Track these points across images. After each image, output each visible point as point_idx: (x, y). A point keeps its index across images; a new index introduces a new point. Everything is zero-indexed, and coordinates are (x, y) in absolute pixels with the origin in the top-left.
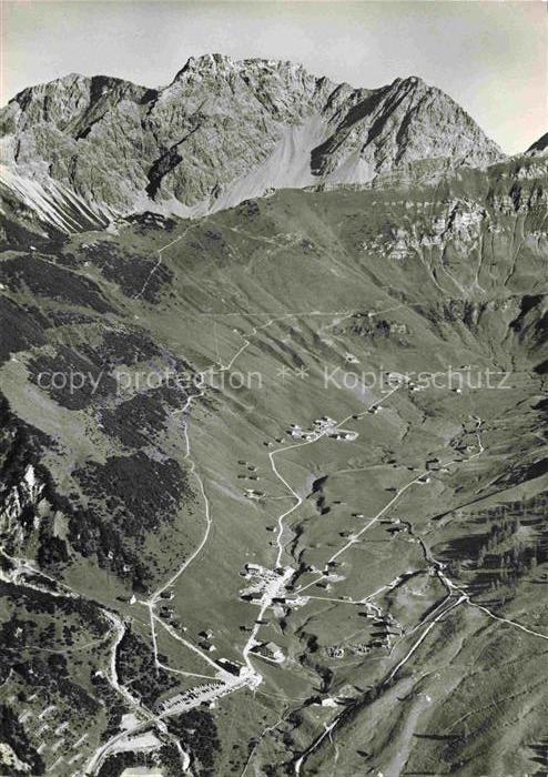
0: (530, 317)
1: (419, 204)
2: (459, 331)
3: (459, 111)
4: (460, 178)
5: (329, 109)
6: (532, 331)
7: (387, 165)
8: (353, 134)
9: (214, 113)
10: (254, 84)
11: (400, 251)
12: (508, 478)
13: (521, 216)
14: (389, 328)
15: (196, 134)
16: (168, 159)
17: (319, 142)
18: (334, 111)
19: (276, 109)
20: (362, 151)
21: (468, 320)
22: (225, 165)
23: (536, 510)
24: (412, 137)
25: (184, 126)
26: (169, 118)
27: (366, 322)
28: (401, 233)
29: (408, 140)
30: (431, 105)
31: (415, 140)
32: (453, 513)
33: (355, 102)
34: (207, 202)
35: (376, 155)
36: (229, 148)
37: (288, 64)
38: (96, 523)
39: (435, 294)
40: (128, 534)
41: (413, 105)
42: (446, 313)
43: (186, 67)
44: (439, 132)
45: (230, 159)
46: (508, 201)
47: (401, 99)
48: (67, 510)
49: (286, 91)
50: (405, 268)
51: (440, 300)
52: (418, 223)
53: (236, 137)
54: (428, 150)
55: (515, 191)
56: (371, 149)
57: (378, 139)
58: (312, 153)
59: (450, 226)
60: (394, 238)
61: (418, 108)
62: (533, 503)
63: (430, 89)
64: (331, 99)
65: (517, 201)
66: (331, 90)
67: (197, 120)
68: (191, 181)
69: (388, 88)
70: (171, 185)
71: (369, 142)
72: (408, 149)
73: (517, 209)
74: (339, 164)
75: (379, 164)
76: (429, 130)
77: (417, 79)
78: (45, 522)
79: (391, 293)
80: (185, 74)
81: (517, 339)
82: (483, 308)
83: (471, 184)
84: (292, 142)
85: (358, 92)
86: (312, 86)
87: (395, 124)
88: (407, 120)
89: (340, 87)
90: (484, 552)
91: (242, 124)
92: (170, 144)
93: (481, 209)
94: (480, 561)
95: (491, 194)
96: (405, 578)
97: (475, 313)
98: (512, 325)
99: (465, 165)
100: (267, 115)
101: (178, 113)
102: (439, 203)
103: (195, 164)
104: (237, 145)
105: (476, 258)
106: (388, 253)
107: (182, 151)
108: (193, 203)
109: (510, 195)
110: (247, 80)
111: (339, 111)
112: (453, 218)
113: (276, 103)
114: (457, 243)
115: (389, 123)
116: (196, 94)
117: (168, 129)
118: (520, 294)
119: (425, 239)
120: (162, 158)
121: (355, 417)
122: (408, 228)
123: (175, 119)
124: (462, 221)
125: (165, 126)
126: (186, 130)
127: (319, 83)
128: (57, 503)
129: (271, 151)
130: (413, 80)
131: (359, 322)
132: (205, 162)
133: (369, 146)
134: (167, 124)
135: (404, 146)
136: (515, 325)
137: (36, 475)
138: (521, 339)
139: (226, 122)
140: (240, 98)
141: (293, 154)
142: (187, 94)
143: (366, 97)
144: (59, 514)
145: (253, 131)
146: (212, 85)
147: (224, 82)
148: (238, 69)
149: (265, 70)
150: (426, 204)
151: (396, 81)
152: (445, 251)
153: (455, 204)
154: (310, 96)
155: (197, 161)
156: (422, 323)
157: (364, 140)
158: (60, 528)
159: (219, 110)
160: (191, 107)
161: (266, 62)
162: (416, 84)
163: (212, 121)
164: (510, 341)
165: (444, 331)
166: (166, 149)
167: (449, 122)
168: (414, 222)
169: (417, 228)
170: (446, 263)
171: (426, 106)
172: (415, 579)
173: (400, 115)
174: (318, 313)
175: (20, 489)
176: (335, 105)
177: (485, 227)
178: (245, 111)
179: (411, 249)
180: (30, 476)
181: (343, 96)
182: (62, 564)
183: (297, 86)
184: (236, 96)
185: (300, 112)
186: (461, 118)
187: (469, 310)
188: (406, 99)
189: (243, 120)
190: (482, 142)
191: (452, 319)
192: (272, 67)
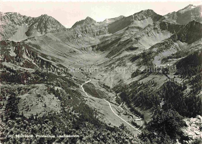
2: (85, 52)
6: (95, 50)
7: (43, 32)
8: (34, 27)
10: (9, 18)
14: (75, 51)
20: (37, 30)
28: (70, 38)
31: (48, 27)
35: (40, 31)
36: (7, 32)
37: (16, 13)
44: (53, 25)
45: (7, 34)
49: (17, 19)
50: (72, 44)
51: (80, 47)
52: (72, 37)
53: (8, 29)
61: (47, 20)
63: (49, 16)
66: (27, 18)
69: (40, 17)
72: (47, 29)
74: (33, 33)
75: (41, 33)
76: (51, 25)
77: (46, 15)
79: (72, 47)
81: (94, 52)
82: (87, 48)
85: (33, 18)
86: (22, 17)
87: (43, 24)
88: (46, 23)
89: (29, 17)
93: (81, 34)
100: (14, 24)
104: (9, 31)
105: (83, 41)
110: (7, 17)
112: (77, 35)
113: (15, 21)
114: (79, 39)
118: (92, 45)
119: (74, 39)
124: (79, 36)
129: (16, 32)
132: (2, 35)
136: (93, 50)
137: (52, 66)
139: (5, 26)
143: (35, 19)
145: (12, 28)
147: (3, 18)
148: (5, 15)
149: (11, 15)
151: (42, 15)
152: (77, 40)
153: (77, 33)
154: (22, 20)
156: (79, 51)
159: (3, 24)
161: (11, 13)
164: (92, 52)
165: (83, 52)
167: (54, 23)
170: (78, 42)
171: (49, 20)
173: (44, 22)
177: (83, 36)
178: (9, 24)
179: (72, 41)
183: (19, 18)
184: (6, 21)
185: (21, 23)
186: (57, 22)
187: (85, 49)
188: (45, 19)
189: (9, 26)
190: (62, 27)
191: (83, 50)
192: (13, 14)
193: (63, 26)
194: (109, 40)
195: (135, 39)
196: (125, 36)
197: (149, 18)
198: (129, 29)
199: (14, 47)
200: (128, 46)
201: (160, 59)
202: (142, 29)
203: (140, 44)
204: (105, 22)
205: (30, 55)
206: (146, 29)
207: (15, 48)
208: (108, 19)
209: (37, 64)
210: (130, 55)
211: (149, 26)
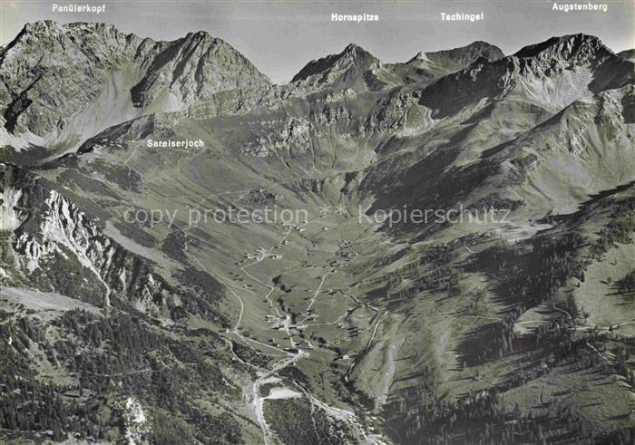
0: (352, 185)
1: (269, 122)
2: (312, 197)
3: (237, 55)
4: (291, 104)
5: (139, 57)
6: (355, 193)
7: (191, 96)
8: (162, 75)
9: (51, 65)
10: (79, 41)
11: (264, 152)
12: (381, 263)
13: (332, 125)
14: (274, 197)
15: (40, 82)
16: (20, 102)
17: (135, 84)
18: (143, 59)
19: (98, 59)
20: (170, 87)
21: (314, 190)
22: (65, 104)
23: (407, 272)
24: (206, 75)
25: (28, 77)
26: (16, 71)
27: (260, 194)
28: (263, 141)
29: (203, 77)
30: (217, 51)
31: (209, 77)
32: (361, 282)
33: (158, 51)
34: (55, 133)
35: (181, 89)
36: (67, 91)
37: (103, 25)
38: (194, 298)
39: (292, 177)
40: (210, 302)
41: (204, 52)
42: (303, 187)
43: (24, 31)
44: (225, 70)
45: (68, 100)
46: (323, 117)
47: (195, 48)
48: (178, 293)
49: (104, 46)
50: (268, 162)
51: (296, 179)
52: (271, 134)
53: (71, 82)
54: (219, 84)
55: (326, 110)
56: (177, 86)
57: (181, 78)
58: (131, 91)
59: (291, 134)
60: (258, 144)
61: (208, 53)
62: (404, 269)
63: (215, 39)
64: (139, 50)
65: (328, 115)
66: (139, 43)
67: (39, 72)
68: (41, 118)
69: (183, 41)
70: (25, 122)
71: (174, 80)
72: (205, 84)
73: (329, 121)
74: (154, 97)
75: (184, 97)
76: (218, 69)
77: (204, 33)
78: (168, 300)
79: (266, 177)
80: (24, 36)
81: (347, 199)
82: (323, 182)
83: (298, 107)
84: (114, 84)
85: (159, 44)
86: (123, 41)
87: (192, 65)
88: (201, 63)
89: (145, 40)
90: (389, 293)
91: (74, 73)
92: (19, 91)
93: (308, 123)
94: (389, 297)
95: (312, 113)
96: (350, 312)
97: (319, 186)
98: (342, 190)
99: (292, 96)
100: (92, 64)
101: (23, 67)
102: (281, 121)
103: (42, 105)
104: (72, 89)
105: (310, 153)
106: (257, 154)
107: (30, 95)
108: (44, 135)
109: (324, 112)
110: (72, 39)
111: (146, 59)
112: (292, 129)
113: (97, 55)
114: (297, 144)
115: (188, 66)
116: (35, 51)
117: (16, 79)
118: (343, 172)
119: (277, 143)
120: (14, 102)
121: (276, 247)
122: (265, 138)
123: (21, 71)
124: (298, 131)
125: (14, 77)
126: (30, 80)
127: (129, 38)
128: (172, 291)
129: (99, 91)
130: (202, 34)
131: (256, 195)
132: (49, 103)
133: (174, 84)
134: (15, 75)
135: (201, 82)
136: (344, 190)
137: (154, 278)
138: (350, 198)
139: (61, 71)
140: (70, 52)
141: (116, 92)
142: (27, 52)
143: (166, 47)
144: (175, 296)
145: (83, 77)
146: (46, 44)
147: (56, 42)
148: (65, 31)
149: (86, 31)
150: (273, 122)
151: (189, 35)
152: (290, 150)
153: (291, 121)
154: (123, 48)
155: (43, 102)
156: (290, 194)
157: (170, 79)
158: (177, 302)
159: (55, 63)
160: (32, 62)
161: (86, 24)
162: (204, 36)
163: (52, 72)
164: (343, 199)
165: (304, 198)
166: (16, 95)
167: (231, 63)
168: (269, 133)
169: (271, 137)
170: (293, 157)
171: (214, 52)
172: (357, 311)
173: (195, 59)
174: (229, 192)
175: (149, 286)
176: (143, 54)
177: (312, 133)
178: (75, 63)
179: (270, 150)
180: (151, 279)
181: (149, 47)
182: (186, 319)
183: (112, 42)
184: (66, 51)
185: (117, 61)
186: (240, 60)
187: (314, 184)
188: (198, 48)
189: (74, 69)
190: (257, 76)
191: (306, 190)
192: (91, 28)
193: (260, 75)
194: (410, 154)
195: (512, 162)
196: (476, 142)
197: (577, 68)
198: (495, 116)
199: (17, 189)
200: (480, 194)
201: (609, 279)
202: (550, 114)
203: (533, 185)
204: (414, 64)
205: (77, 226)
206: (564, 121)
207: (19, 193)
208: (427, 54)
209: (97, 265)
210: (482, 236)
211: (575, 108)
